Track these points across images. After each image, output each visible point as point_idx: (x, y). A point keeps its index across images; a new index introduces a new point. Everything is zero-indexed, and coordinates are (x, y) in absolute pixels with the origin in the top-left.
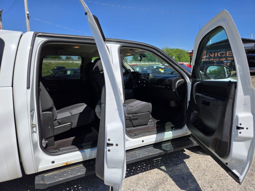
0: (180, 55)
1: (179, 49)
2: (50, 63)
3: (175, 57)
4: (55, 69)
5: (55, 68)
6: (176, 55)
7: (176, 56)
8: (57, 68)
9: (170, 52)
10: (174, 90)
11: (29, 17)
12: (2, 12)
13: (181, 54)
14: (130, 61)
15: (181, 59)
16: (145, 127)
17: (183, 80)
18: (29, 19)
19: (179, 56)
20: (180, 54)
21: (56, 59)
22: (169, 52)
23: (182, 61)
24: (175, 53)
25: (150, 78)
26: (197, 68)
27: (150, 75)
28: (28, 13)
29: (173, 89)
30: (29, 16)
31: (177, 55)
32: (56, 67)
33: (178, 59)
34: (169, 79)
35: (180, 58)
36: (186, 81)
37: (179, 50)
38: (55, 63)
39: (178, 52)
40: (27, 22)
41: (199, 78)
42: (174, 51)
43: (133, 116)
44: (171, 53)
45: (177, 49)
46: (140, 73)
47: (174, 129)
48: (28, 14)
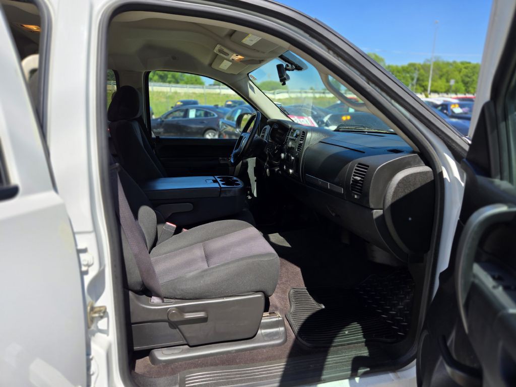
0: (469, 77)
1: (469, 63)
2: (176, 93)
3: (457, 82)
4: (179, 105)
5: (179, 103)
6: (459, 77)
7: (460, 80)
8: (182, 104)
9: (444, 70)
10: (377, 213)
13: (474, 75)
15: (472, 87)
16: (237, 351)
17: (427, 169)
19: (467, 79)
20: (469, 75)
21: (188, 86)
22: (441, 71)
23: (472, 91)
24: (457, 73)
25: (306, 147)
26: (505, 118)
27: (309, 135)
29: (372, 206)
31: (462, 77)
32: (182, 102)
33: (464, 86)
34: (364, 160)
35: (469, 85)
36: (441, 173)
37: (468, 65)
38: (185, 93)
39: (467, 70)
41: (506, 174)
42: (456, 68)
43: (182, 310)
44: (447, 72)
45: (462, 63)
46: (290, 126)
47: (361, 371)
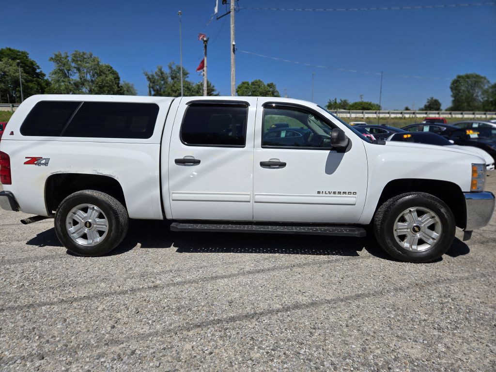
5: (273, 126)
11: (235, 50)
12: (208, 42)
14: (446, 110)
18: (236, 52)
28: (234, 43)
30: (235, 47)
32: (275, 125)
40: (231, 57)
48: (234, 45)
